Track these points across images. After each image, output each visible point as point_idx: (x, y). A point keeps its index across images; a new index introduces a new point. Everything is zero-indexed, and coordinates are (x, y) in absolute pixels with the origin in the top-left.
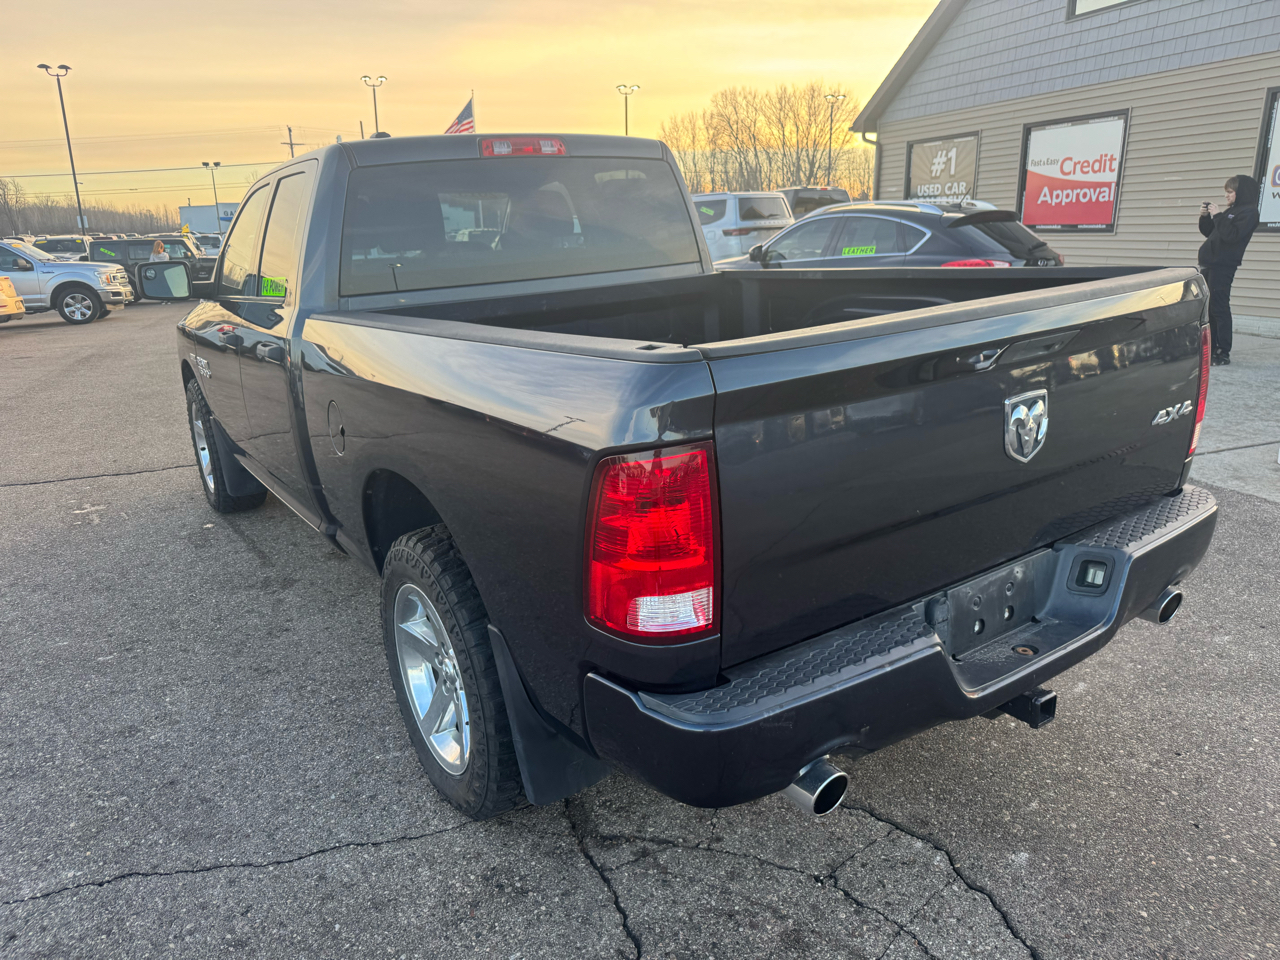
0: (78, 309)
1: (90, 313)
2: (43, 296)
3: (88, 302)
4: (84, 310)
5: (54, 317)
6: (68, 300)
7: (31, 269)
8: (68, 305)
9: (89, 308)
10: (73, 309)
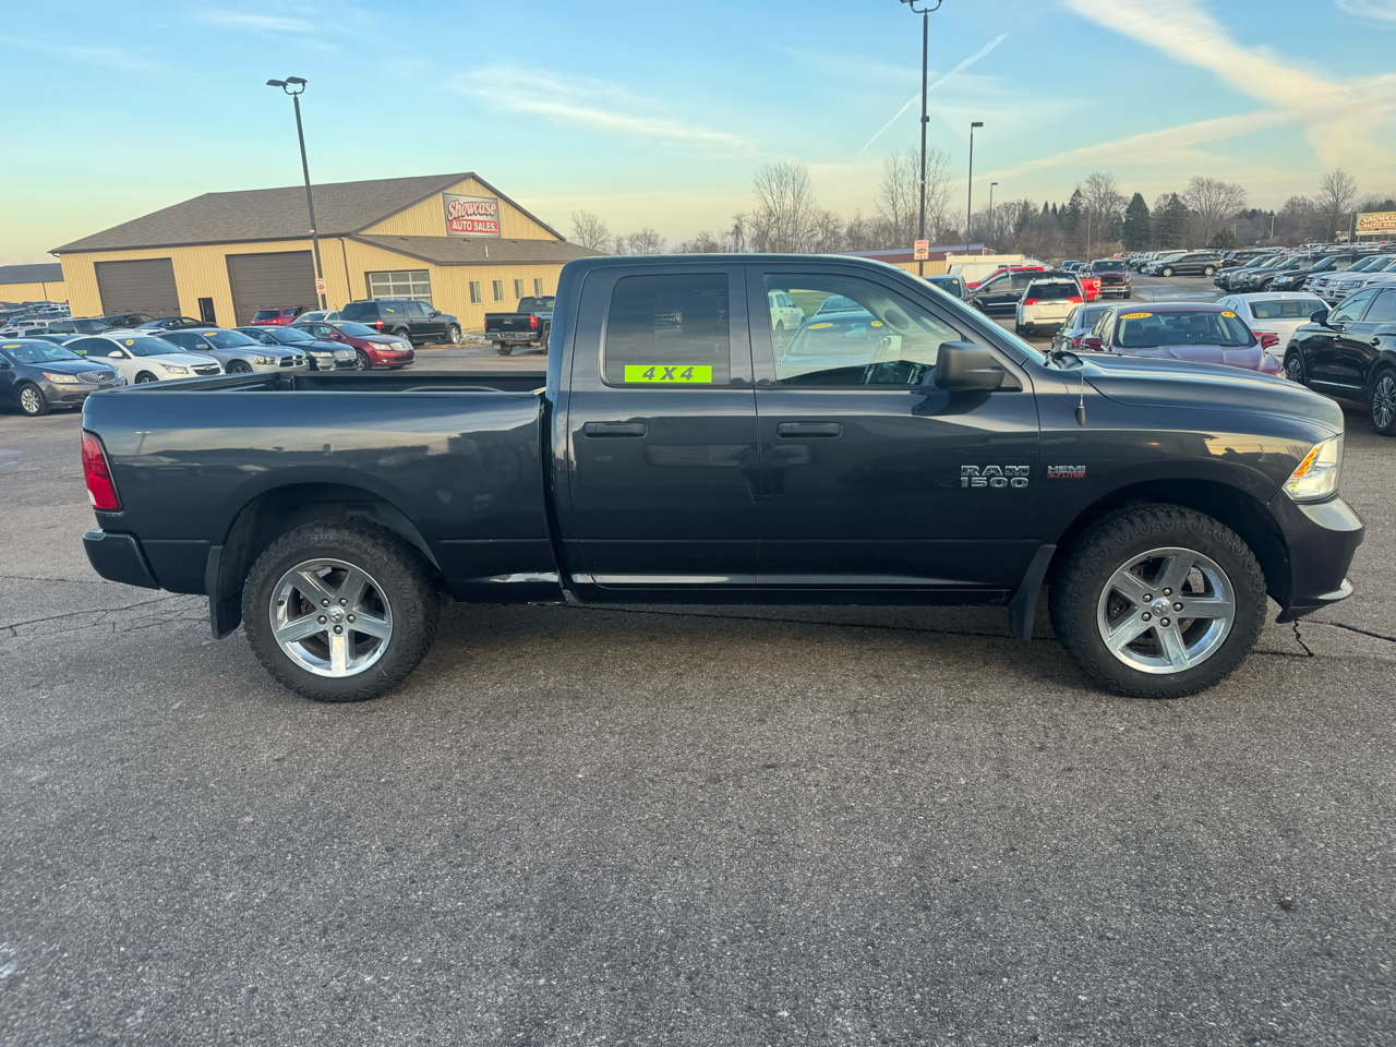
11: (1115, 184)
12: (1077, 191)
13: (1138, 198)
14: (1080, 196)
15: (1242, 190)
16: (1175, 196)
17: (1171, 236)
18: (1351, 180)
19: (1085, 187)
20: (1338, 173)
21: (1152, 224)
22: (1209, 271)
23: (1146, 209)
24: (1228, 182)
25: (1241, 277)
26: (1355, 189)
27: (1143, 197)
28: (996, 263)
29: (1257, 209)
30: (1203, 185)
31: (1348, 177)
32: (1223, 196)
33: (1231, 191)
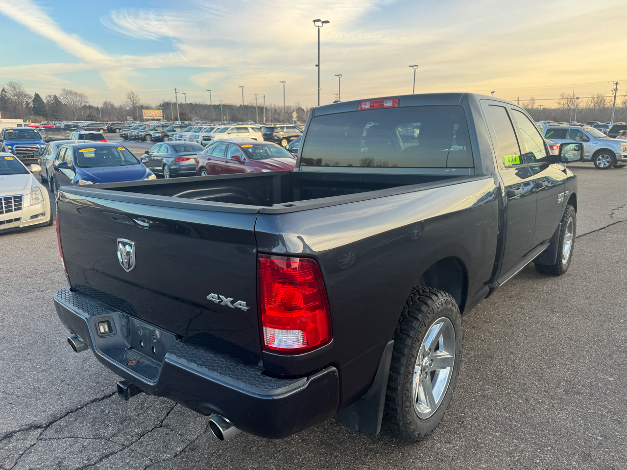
0: (603, 162)
1: (608, 164)
2: (589, 154)
3: (609, 159)
4: (606, 163)
5: (592, 165)
6: (600, 157)
7: (588, 141)
8: (599, 160)
9: (608, 162)
10: (601, 161)
11: (24, 88)
12: (3, 89)
13: (37, 95)
14: (5, 91)
15: (86, 96)
16: (55, 96)
17: (57, 115)
18: (137, 95)
19: (7, 88)
20: (132, 93)
21: (47, 109)
22: (117, 131)
23: (43, 101)
24: (79, 92)
25: (133, 133)
26: (139, 99)
27: (40, 95)
28: (15, 123)
29: (91, 105)
30: (68, 93)
31: (136, 94)
32: (78, 98)
33: (81, 96)
